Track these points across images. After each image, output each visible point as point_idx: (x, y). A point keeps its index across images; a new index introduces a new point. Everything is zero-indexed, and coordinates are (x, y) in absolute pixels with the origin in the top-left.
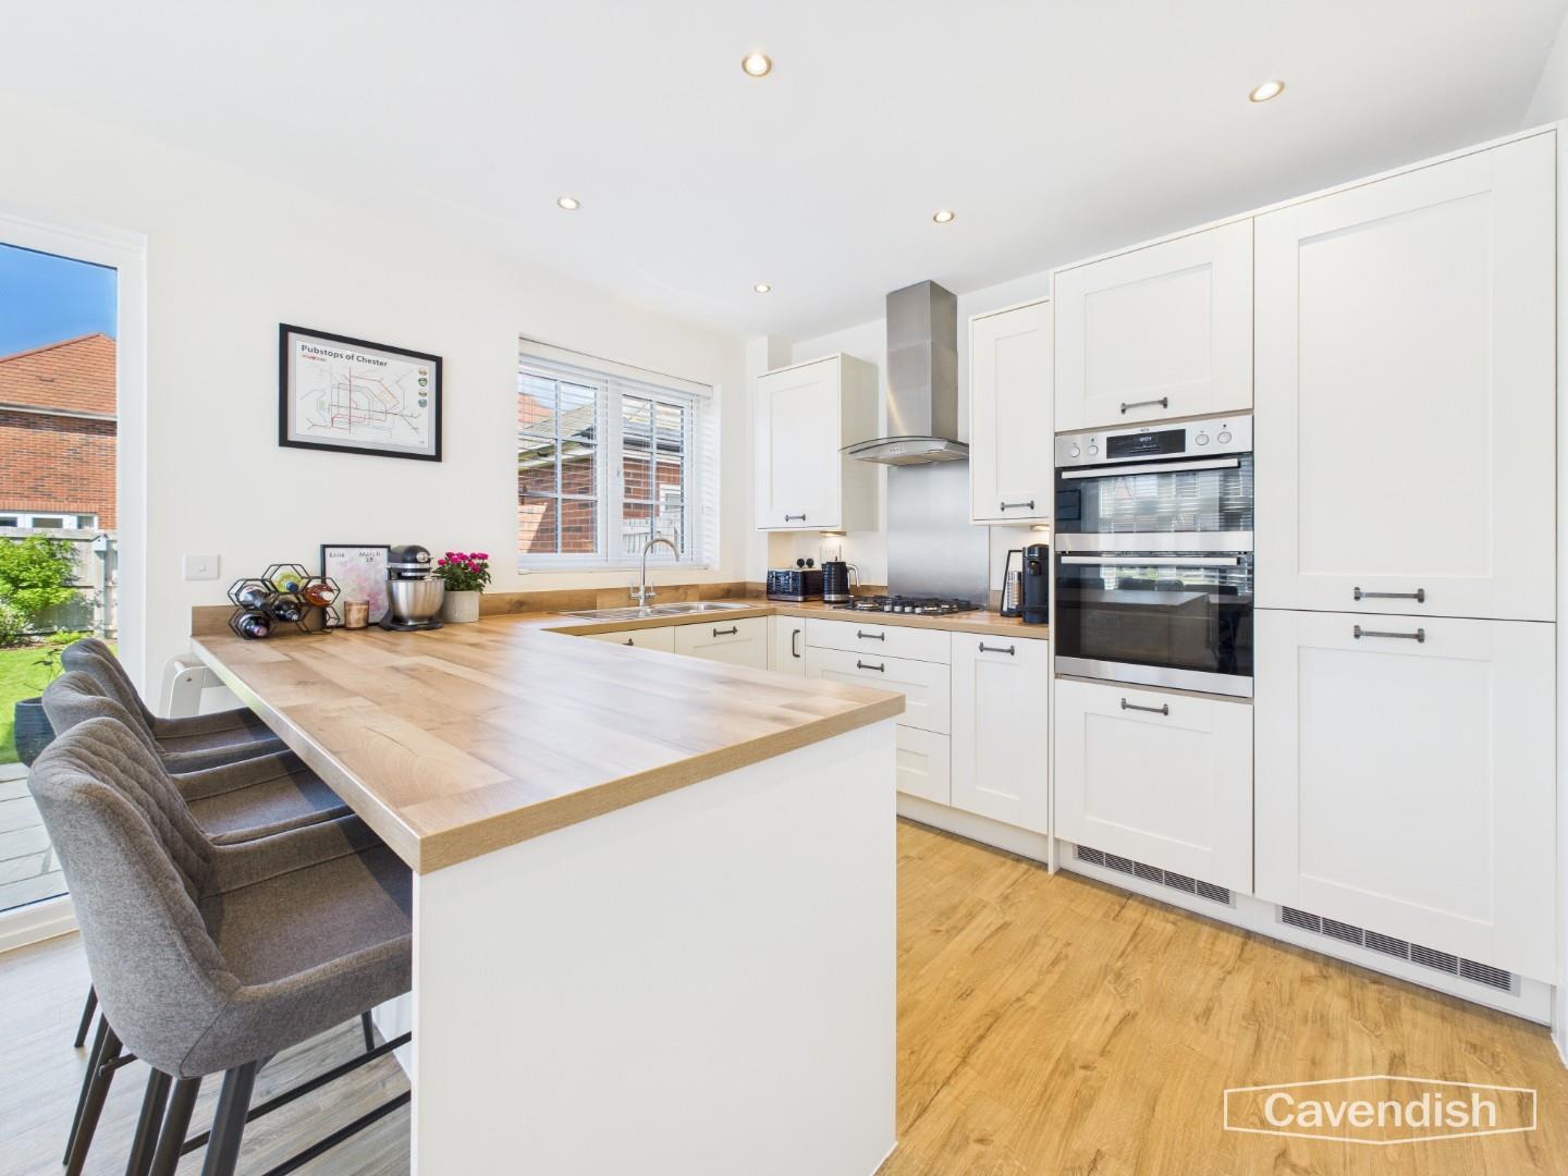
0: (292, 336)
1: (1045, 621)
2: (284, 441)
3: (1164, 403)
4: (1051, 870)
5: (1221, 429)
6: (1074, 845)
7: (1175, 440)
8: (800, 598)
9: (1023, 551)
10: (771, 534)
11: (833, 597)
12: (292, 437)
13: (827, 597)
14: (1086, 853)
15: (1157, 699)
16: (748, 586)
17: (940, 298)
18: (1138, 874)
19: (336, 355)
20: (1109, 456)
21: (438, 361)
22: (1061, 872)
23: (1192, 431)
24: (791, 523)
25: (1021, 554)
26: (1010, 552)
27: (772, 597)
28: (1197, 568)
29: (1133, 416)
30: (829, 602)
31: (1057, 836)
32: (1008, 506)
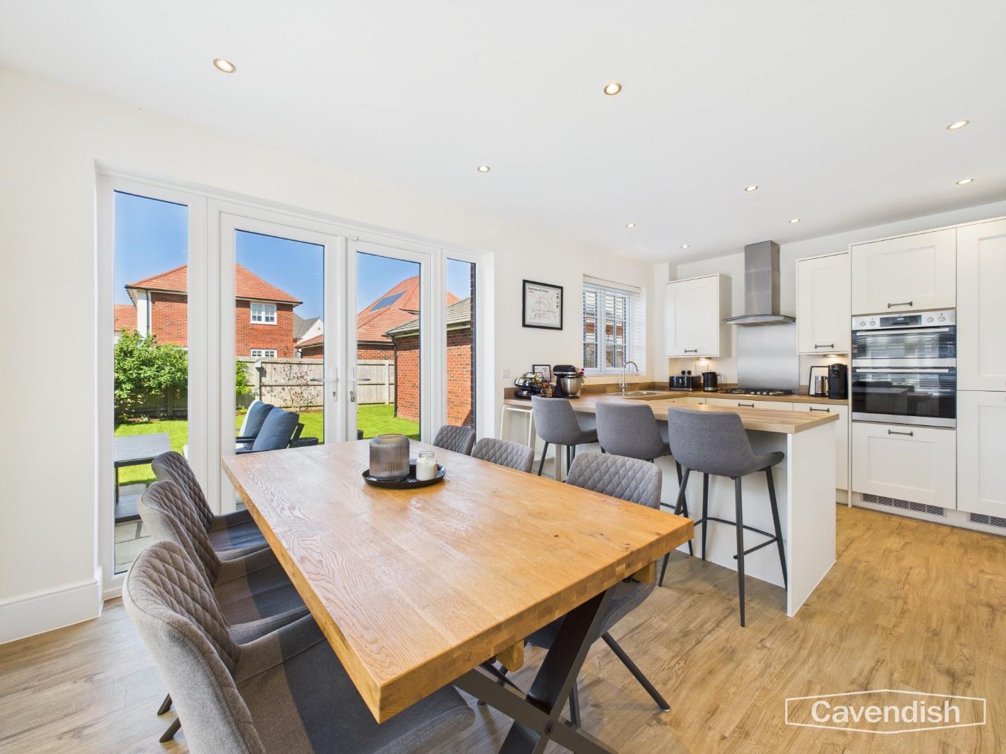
0: (527, 284)
1: (846, 397)
2: (524, 325)
3: (911, 304)
4: (850, 506)
5: (940, 316)
6: (860, 494)
7: (916, 319)
8: (691, 390)
9: (829, 366)
10: (670, 359)
11: (710, 389)
12: (526, 323)
13: (706, 389)
14: (867, 497)
15: (907, 429)
16: (657, 384)
17: (774, 247)
18: (895, 505)
19: (536, 290)
20: (881, 326)
21: (561, 288)
22: (854, 506)
23: (925, 316)
24: (688, 354)
25: (827, 369)
26: (812, 367)
27: (672, 388)
28: (917, 373)
29: (893, 309)
30: (708, 391)
31: (853, 490)
32: (819, 346)
